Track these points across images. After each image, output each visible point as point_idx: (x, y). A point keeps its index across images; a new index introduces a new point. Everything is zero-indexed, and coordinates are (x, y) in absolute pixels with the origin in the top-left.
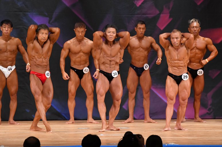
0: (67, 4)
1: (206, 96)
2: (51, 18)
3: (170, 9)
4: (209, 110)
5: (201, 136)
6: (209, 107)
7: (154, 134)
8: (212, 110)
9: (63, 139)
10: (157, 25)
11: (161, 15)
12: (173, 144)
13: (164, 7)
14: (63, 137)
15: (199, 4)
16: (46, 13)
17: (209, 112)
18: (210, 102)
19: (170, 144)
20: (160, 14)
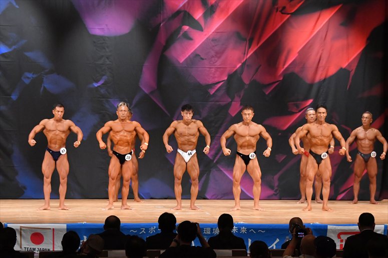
0: (147, 92)
1: (273, 178)
2: (131, 104)
3: (241, 97)
4: (276, 191)
5: (268, 215)
6: (276, 188)
7: (226, 213)
8: (278, 192)
9: (141, 217)
10: (229, 112)
11: (233, 103)
12: (242, 223)
13: (236, 95)
14: (140, 215)
15: (267, 93)
16: (127, 100)
17: (275, 193)
18: (276, 184)
19: (239, 222)
20: (231, 102)
